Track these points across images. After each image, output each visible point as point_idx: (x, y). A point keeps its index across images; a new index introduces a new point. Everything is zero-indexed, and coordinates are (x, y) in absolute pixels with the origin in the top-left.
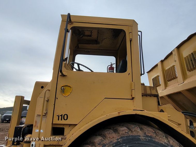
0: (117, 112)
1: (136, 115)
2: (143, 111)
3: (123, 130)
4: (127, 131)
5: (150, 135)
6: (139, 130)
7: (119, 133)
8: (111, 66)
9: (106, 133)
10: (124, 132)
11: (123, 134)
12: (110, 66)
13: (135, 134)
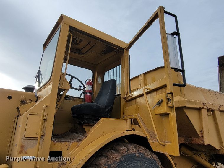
0: (120, 133)
1: (134, 135)
2: (131, 131)
3: (123, 149)
4: (126, 150)
5: (141, 152)
6: (134, 149)
7: (120, 153)
8: (90, 81)
9: (109, 153)
10: (124, 151)
11: (124, 153)
12: (88, 81)
13: (132, 152)
